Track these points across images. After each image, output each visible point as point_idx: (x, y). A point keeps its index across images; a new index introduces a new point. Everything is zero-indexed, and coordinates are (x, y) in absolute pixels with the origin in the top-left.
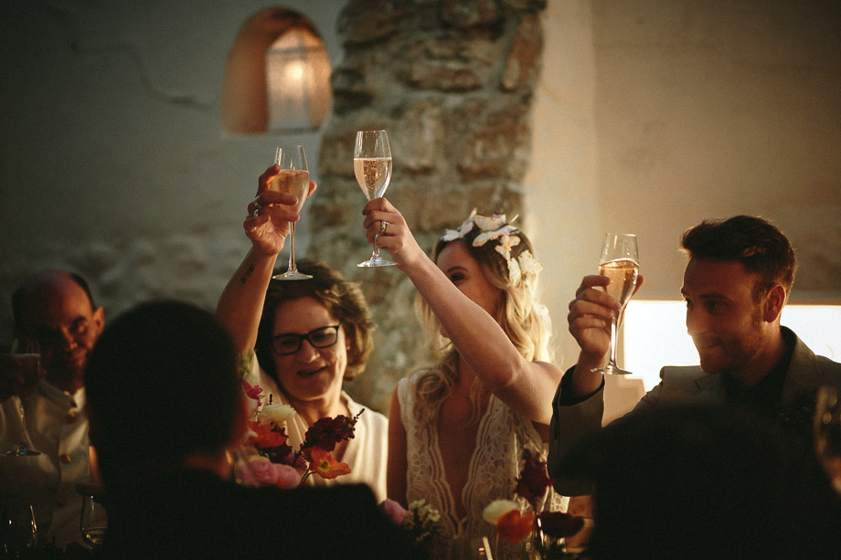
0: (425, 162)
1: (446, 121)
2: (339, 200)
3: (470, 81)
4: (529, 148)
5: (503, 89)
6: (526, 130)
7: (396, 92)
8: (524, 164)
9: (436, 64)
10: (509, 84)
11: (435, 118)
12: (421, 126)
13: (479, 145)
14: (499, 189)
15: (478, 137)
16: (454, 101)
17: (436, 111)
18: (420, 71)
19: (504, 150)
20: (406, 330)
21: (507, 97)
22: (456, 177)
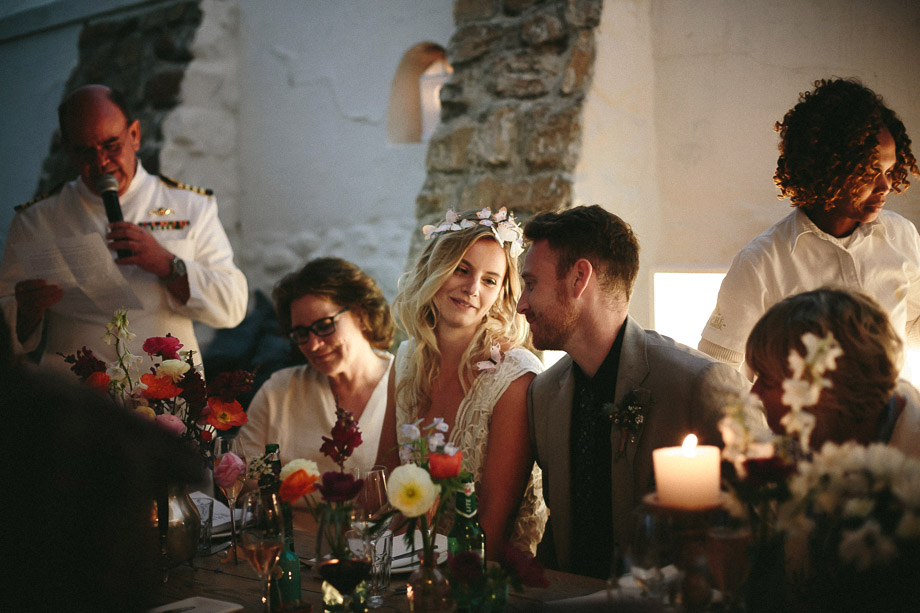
0: (502, 158)
1: (519, 124)
2: (438, 191)
3: (539, 89)
4: (580, 143)
5: (562, 94)
6: (578, 128)
7: (487, 100)
8: (576, 156)
9: (514, 76)
10: (567, 89)
11: (511, 121)
12: (500, 128)
13: (542, 141)
14: (556, 178)
15: (541, 135)
16: (526, 106)
17: (512, 115)
18: (503, 83)
19: (561, 145)
21: (565, 100)
22: (525, 169)
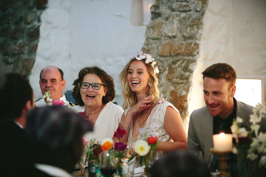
0: (174, 34)
1: (180, 22)
2: (149, 46)
3: (188, 9)
4: (203, 30)
5: (197, 11)
6: (202, 24)
7: (168, 12)
8: (201, 35)
9: (179, 3)
10: (198, 9)
11: (177, 20)
12: (173, 23)
13: (189, 28)
14: (194, 42)
15: (188, 26)
16: (183, 15)
18: (175, 6)
19: (196, 30)
20: (164, 87)
21: (198, 13)
22: (182, 39)
